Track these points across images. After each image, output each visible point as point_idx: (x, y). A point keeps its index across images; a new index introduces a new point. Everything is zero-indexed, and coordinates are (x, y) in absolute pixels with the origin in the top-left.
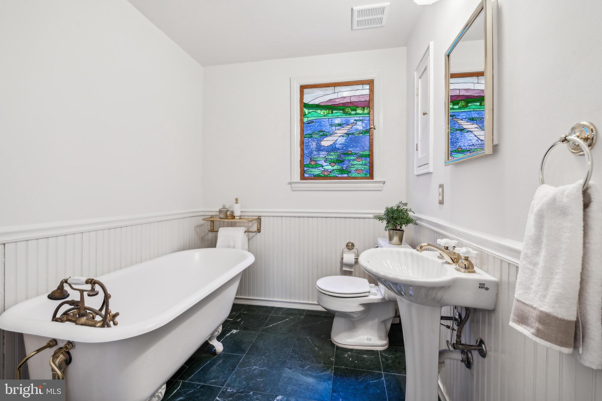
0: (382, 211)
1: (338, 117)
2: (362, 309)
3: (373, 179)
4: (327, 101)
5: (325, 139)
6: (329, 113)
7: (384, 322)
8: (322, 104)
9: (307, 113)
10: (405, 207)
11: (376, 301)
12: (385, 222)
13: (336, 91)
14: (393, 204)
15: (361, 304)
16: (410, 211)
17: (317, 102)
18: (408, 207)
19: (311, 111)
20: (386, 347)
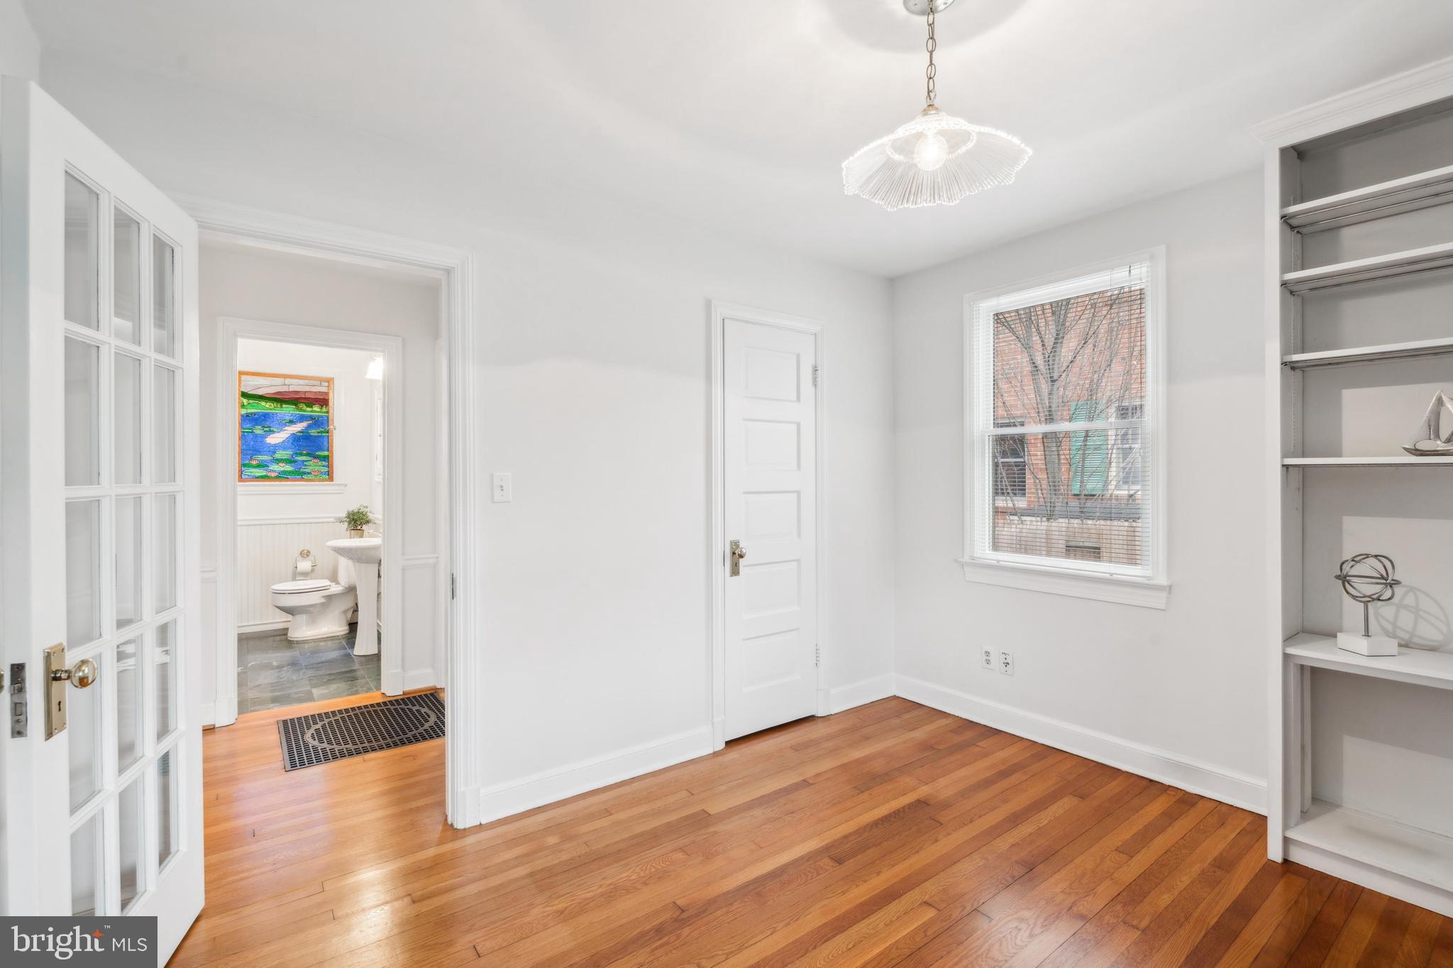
0: (344, 514)
1: (288, 410)
2: (323, 600)
3: (332, 481)
4: (275, 394)
5: (271, 436)
6: (277, 407)
7: (345, 612)
8: (267, 396)
9: (246, 404)
10: (365, 509)
11: (338, 592)
12: (346, 524)
13: (287, 387)
14: (354, 507)
15: (323, 597)
16: (371, 512)
17: (260, 392)
18: (368, 510)
19: (251, 401)
20: (347, 632)
